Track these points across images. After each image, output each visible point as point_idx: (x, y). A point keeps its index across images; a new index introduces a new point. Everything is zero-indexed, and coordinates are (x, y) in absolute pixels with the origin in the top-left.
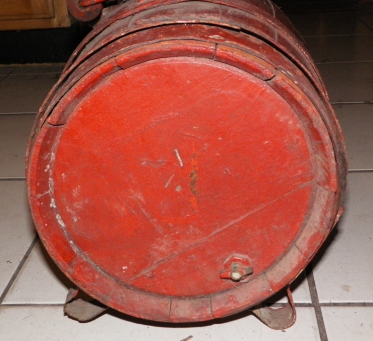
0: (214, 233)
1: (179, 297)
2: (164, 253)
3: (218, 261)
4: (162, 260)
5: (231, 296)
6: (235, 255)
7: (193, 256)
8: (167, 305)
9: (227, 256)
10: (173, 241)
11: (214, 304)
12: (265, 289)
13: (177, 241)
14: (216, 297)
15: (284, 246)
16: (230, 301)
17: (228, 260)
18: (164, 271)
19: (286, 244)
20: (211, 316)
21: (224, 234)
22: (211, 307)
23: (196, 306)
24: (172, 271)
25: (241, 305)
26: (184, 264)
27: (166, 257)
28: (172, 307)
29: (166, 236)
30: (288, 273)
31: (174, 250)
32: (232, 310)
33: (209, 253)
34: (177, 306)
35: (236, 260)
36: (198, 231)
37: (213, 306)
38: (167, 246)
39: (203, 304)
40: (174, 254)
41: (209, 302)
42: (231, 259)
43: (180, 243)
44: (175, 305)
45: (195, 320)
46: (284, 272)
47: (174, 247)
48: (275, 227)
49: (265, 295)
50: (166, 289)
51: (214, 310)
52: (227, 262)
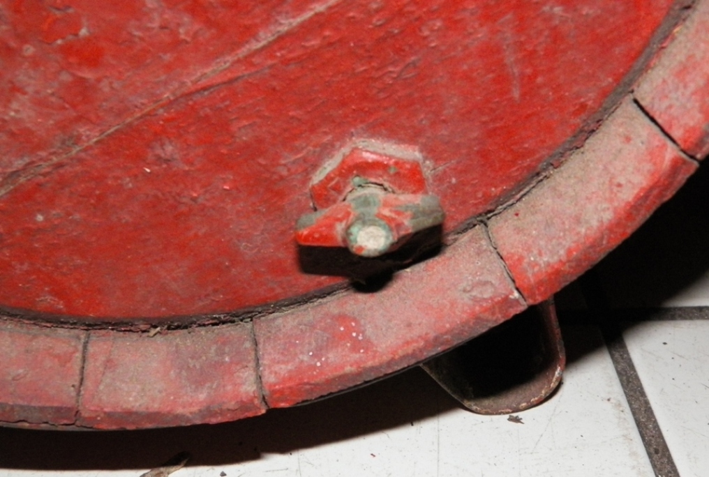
0: (265, 37)
1: (122, 325)
2: (28, 132)
3: (284, 172)
4: (25, 169)
5: (342, 318)
6: (361, 143)
7: (169, 148)
8: (64, 360)
9: (326, 150)
10: (65, 77)
11: (269, 353)
12: (488, 293)
13: (88, 75)
14: (279, 321)
15: (583, 107)
16: (336, 340)
17: (330, 166)
18: (40, 218)
19: (590, 97)
20: (256, 402)
21: (314, 42)
22: (258, 365)
23: (191, 363)
24: (77, 216)
25: (386, 358)
26: (129, 183)
27: (43, 154)
28: (90, 366)
29: (29, 50)
30: (595, 223)
31: (79, 119)
32: (343, 377)
33: (244, 133)
34: (109, 364)
35: (364, 168)
36: (187, 27)
37: (265, 361)
38: (40, 103)
39: (221, 353)
40: (78, 140)
41: (248, 345)
42: (343, 162)
43: (105, 87)
44: (102, 358)
45: (188, 420)
46: (578, 220)
47: (74, 106)
48: (558, 10)
49: (487, 315)
50: (59, 293)
51: (269, 378)
52: (329, 178)
